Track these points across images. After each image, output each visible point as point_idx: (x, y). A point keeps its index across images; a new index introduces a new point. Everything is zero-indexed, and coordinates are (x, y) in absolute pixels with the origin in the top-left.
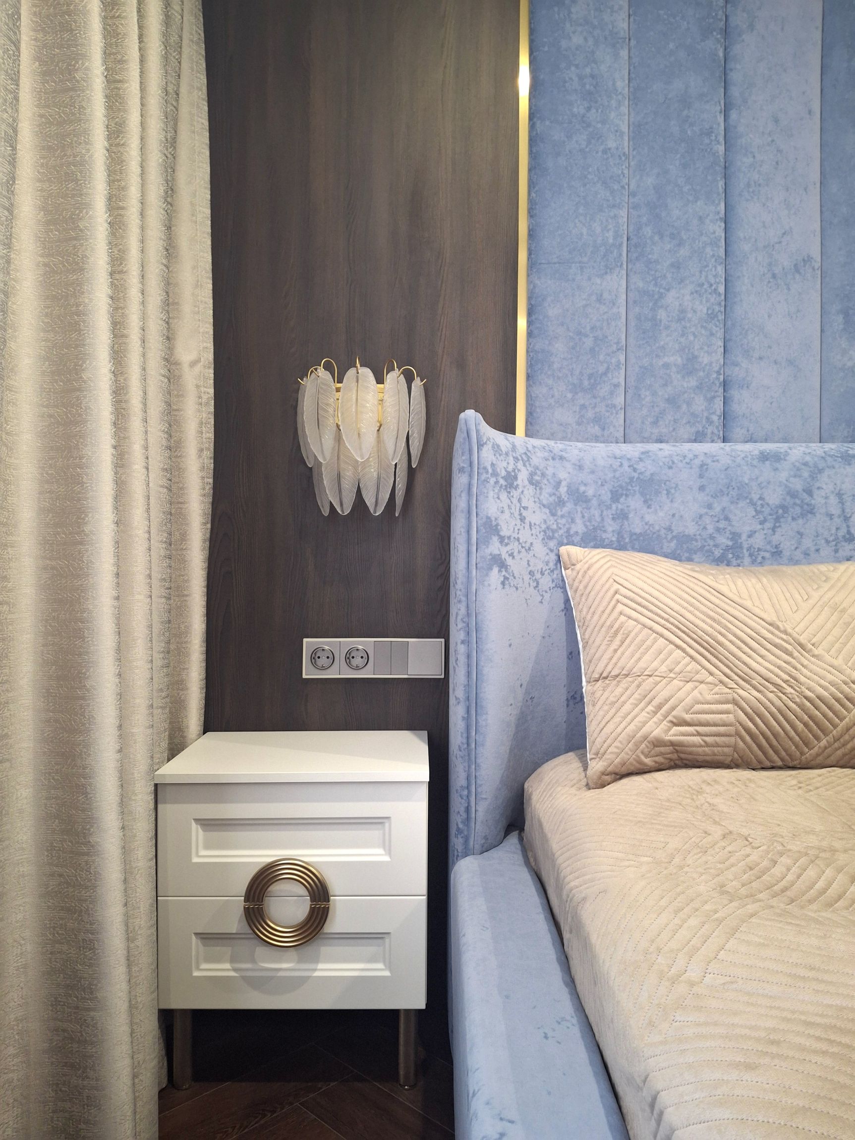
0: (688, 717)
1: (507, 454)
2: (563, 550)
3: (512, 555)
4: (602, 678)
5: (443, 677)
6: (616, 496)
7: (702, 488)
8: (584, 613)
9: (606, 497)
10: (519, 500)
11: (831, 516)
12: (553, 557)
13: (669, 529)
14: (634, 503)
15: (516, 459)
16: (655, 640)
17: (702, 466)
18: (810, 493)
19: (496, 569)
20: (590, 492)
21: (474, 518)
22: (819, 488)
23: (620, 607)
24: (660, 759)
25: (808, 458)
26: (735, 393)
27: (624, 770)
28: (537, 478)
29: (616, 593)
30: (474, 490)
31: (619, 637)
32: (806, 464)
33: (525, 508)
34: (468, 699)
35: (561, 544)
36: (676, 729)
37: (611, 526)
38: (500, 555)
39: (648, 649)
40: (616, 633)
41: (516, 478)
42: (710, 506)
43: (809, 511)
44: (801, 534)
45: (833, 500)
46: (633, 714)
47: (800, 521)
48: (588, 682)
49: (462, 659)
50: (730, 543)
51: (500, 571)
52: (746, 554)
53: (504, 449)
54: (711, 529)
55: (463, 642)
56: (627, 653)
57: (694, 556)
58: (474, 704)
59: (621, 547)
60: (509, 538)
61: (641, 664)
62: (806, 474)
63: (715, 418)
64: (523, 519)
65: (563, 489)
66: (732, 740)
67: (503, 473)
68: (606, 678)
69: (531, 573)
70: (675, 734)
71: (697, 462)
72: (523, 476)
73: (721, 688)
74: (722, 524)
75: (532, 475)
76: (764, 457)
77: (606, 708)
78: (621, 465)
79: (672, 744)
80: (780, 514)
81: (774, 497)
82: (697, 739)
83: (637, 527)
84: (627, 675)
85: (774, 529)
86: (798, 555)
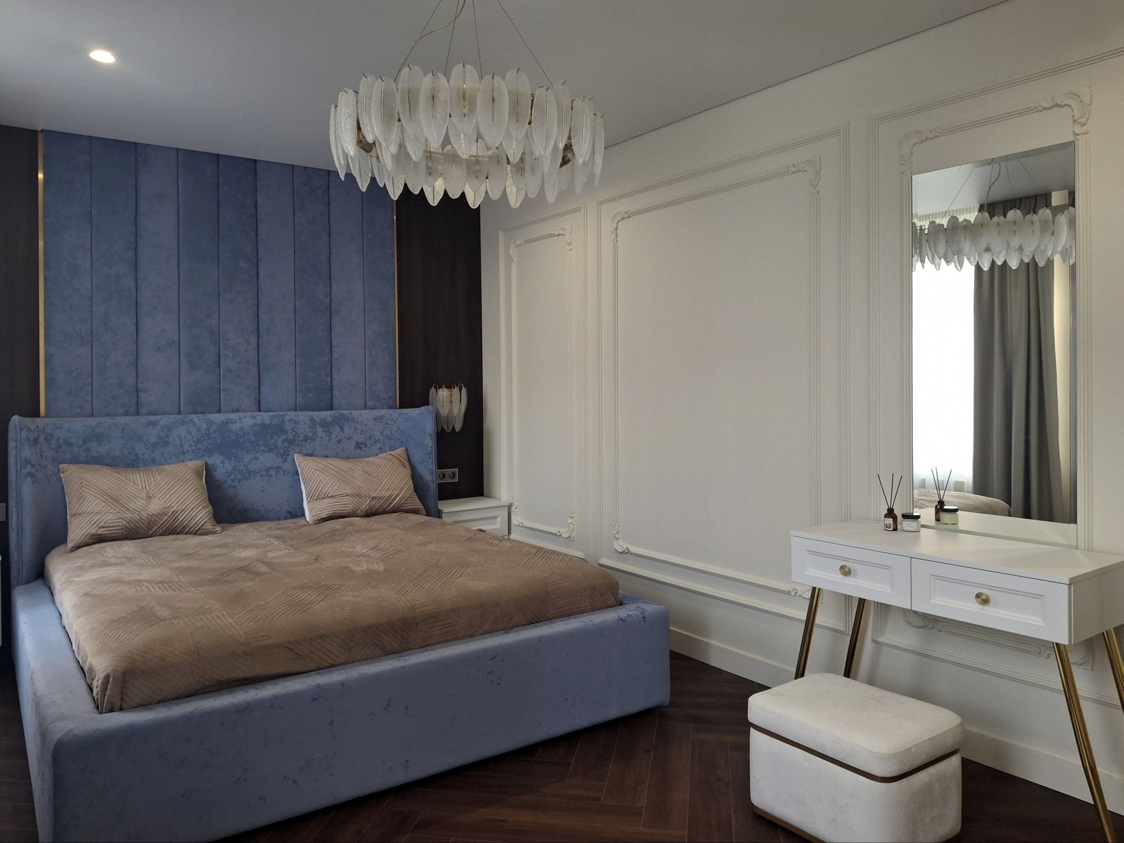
0: (105, 525)
1: (34, 431)
2: (61, 466)
3: (37, 471)
4: (75, 515)
5: (5, 520)
6: (85, 443)
7: (122, 437)
8: (69, 490)
9: (81, 442)
10: (40, 449)
11: (176, 446)
12: (57, 469)
13: (109, 454)
14: (93, 445)
15: (38, 432)
16: (96, 500)
17: (123, 429)
18: (167, 437)
19: (29, 478)
20: (74, 441)
21: (19, 459)
22: (171, 435)
23: (83, 488)
24: (94, 540)
25: (168, 424)
26: (141, 394)
27: (81, 545)
28: (48, 438)
29: (82, 483)
30: (19, 448)
31: (82, 499)
32: (166, 426)
33: (43, 451)
34: (18, 528)
35: (60, 463)
36: (101, 530)
37: (83, 454)
38: (31, 472)
39: (93, 503)
40: (81, 498)
41: (38, 440)
42: (126, 444)
43: (167, 444)
44: (163, 453)
45: (177, 439)
46: (85, 526)
47: (163, 448)
48: (70, 517)
49: (15, 513)
50: (134, 458)
51: (31, 478)
52: (141, 461)
53: (32, 429)
54: (126, 453)
55: (15, 507)
56: (85, 505)
57: (119, 464)
58: (20, 530)
59: (87, 463)
60: (35, 464)
61: (90, 509)
62: (166, 430)
63: (133, 404)
64: (42, 456)
65: (61, 442)
66: (121, 531)
67: (32, 439)
68: (76, 515)
69: (46, 477)
70: (100, 531)
71: (121, 427)
72: (42, 439)
73: (118, 514)
74: (131, 451)
75: (46, 437)
76: (149, 423)
77: (75, 525)
78: (88, 429)
79: (98, 535)
80: (155, 446)
81: (153, 439)
82: (108, 532)
83: (95, 454)
84: (84, 513)
85: (152, 452)
86: (162, 461)
